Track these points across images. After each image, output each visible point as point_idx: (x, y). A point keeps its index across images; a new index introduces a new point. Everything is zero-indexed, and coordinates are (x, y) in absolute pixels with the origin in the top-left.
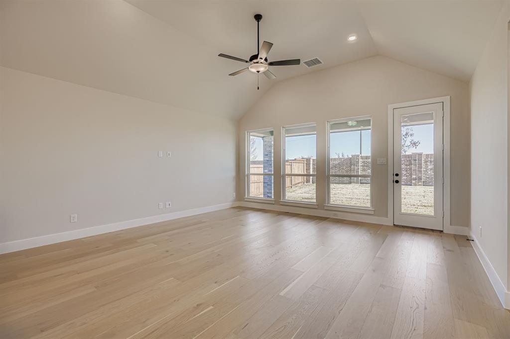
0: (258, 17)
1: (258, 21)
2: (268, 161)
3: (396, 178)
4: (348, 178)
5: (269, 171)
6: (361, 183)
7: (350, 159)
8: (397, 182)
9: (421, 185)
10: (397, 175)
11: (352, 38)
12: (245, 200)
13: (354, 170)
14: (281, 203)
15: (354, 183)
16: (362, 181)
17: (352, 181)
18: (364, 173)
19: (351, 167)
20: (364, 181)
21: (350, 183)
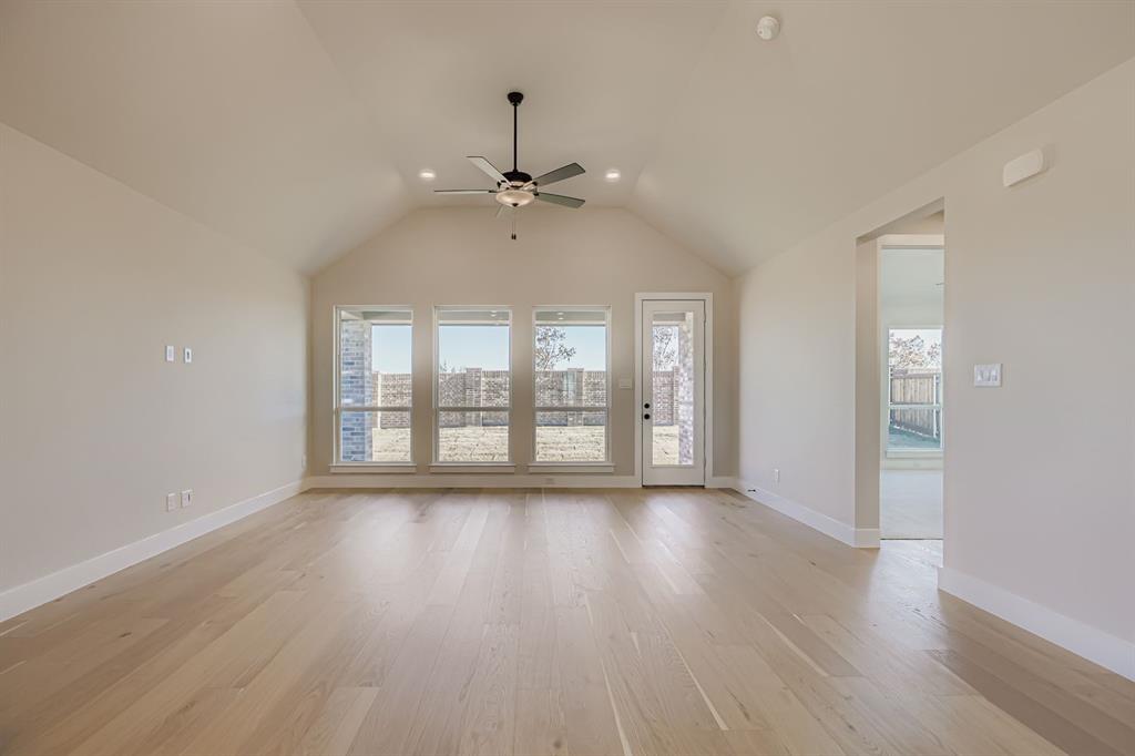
0: (515, 98)
1: (515, 105)
2: (352, 377)
3: (646, 411)
4: (458, 414)
5: (357, 401)
6: (484, 425)
7: (463, 376)
8: (647, 417)
9: (580, 424)
10: (647, 406)
11: (613, 176)
12: (333, 470)
13: (471, 400)
14: (433, 470)
15: (471, 424)
16: (485, 421)
17: (467, 421)
18: (489, 405)
19: (464, 393)
20: (488, 421)
21: (464, 425)
